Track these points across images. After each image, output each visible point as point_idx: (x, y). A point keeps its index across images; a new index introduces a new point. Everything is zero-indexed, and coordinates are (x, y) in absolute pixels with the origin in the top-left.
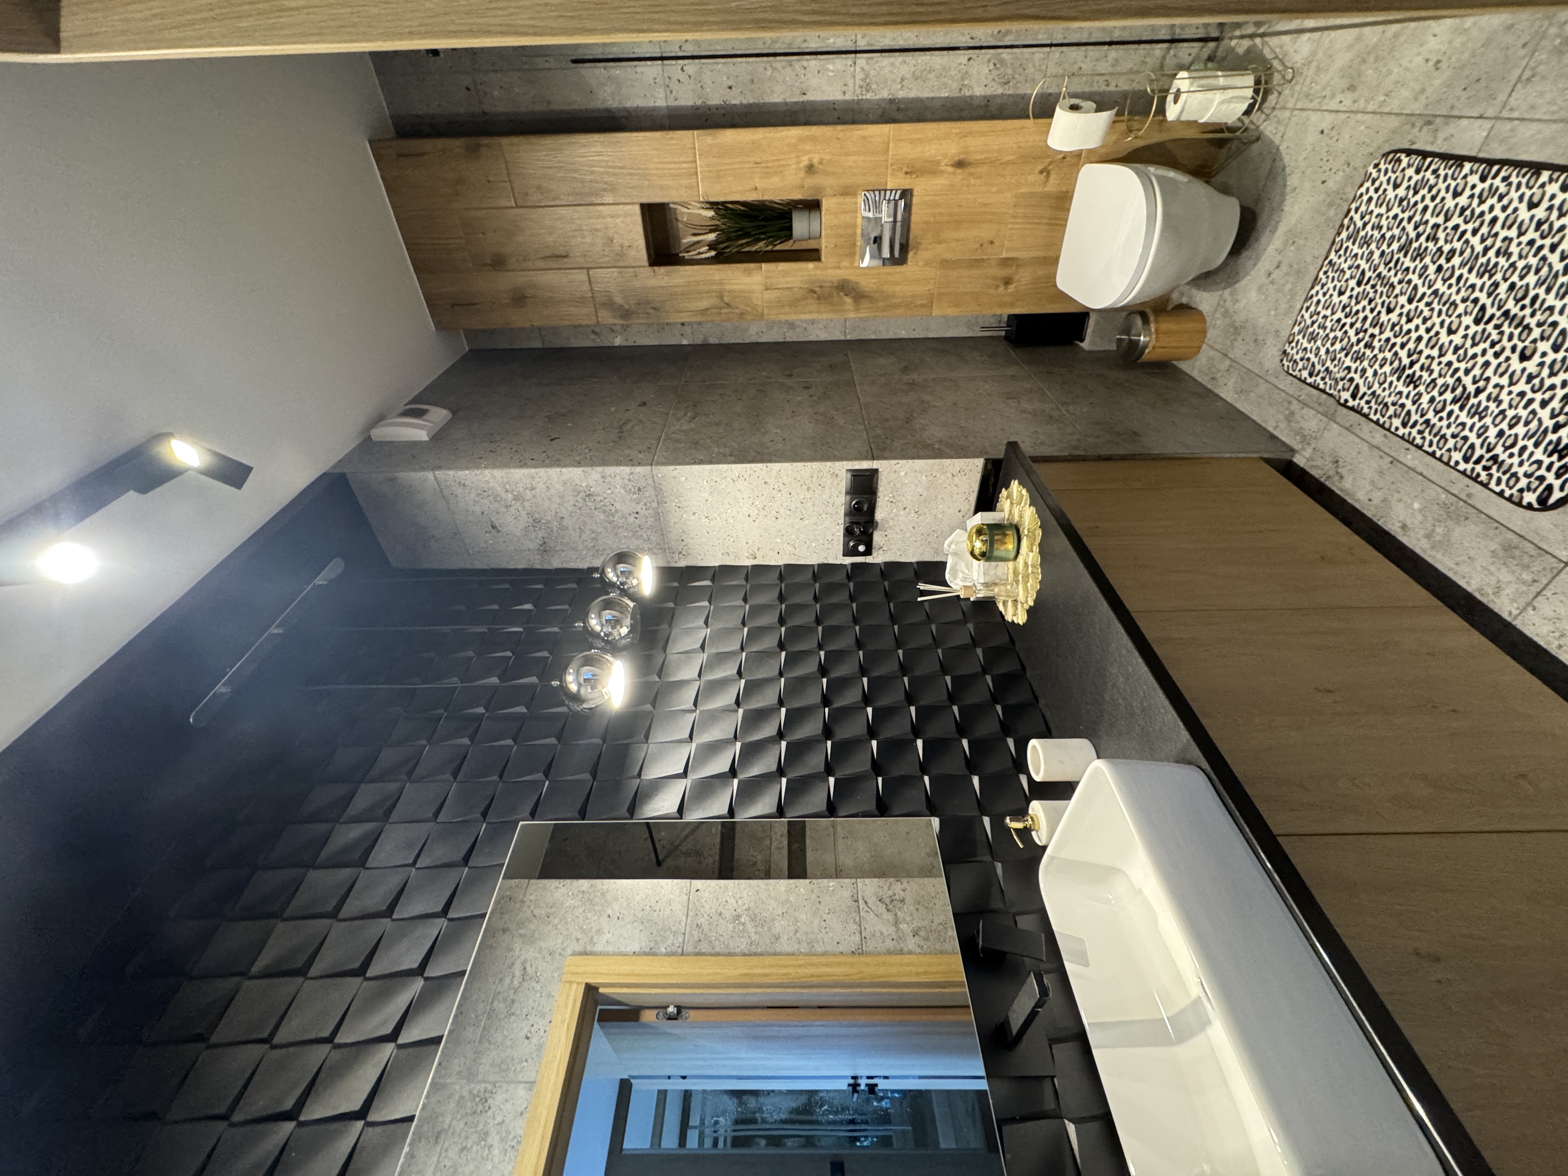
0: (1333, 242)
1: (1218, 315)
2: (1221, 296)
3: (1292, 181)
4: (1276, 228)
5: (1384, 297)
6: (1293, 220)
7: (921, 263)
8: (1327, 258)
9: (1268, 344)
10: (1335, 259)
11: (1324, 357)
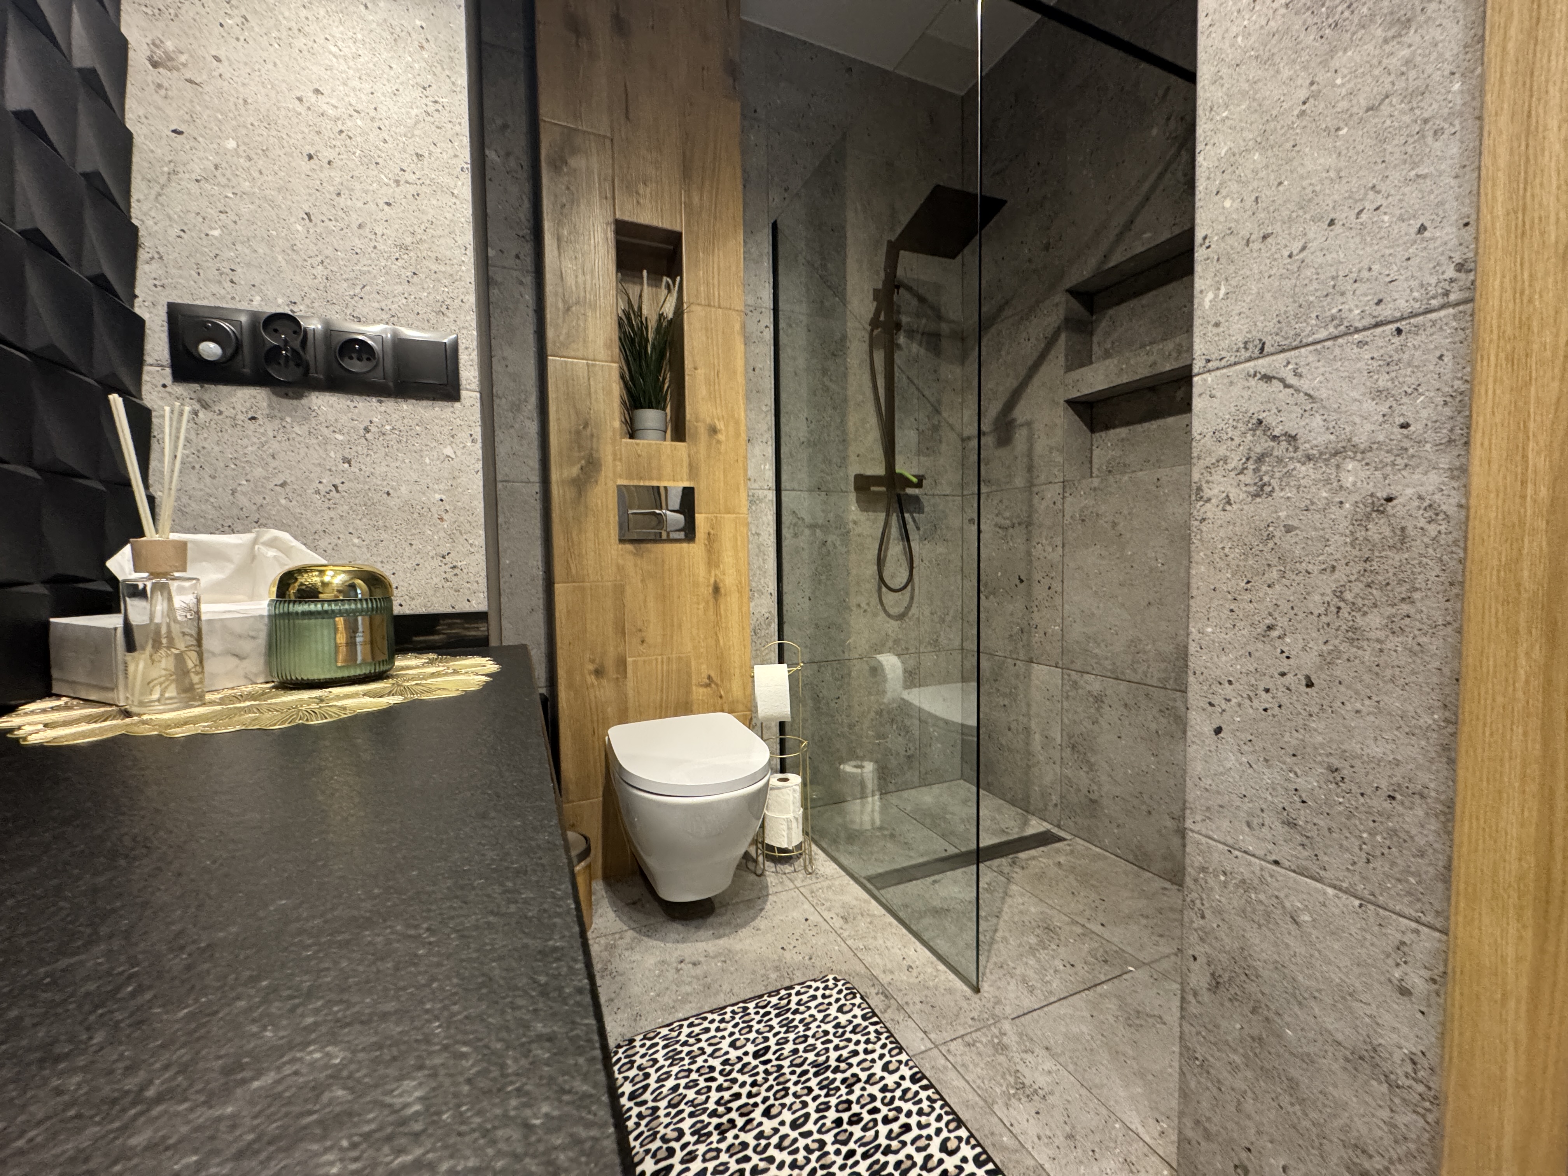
0: (761, 996)
1: (603, 941)
2: (621, 932)
3: (761, 923)
4: (719, 937)
5: (771, 1094)
6: (738, 947)
7: (621, 562)
8: (744, 1002)
9: (620, 1016)
10: (752, 1011)
11: (665, 1090)
